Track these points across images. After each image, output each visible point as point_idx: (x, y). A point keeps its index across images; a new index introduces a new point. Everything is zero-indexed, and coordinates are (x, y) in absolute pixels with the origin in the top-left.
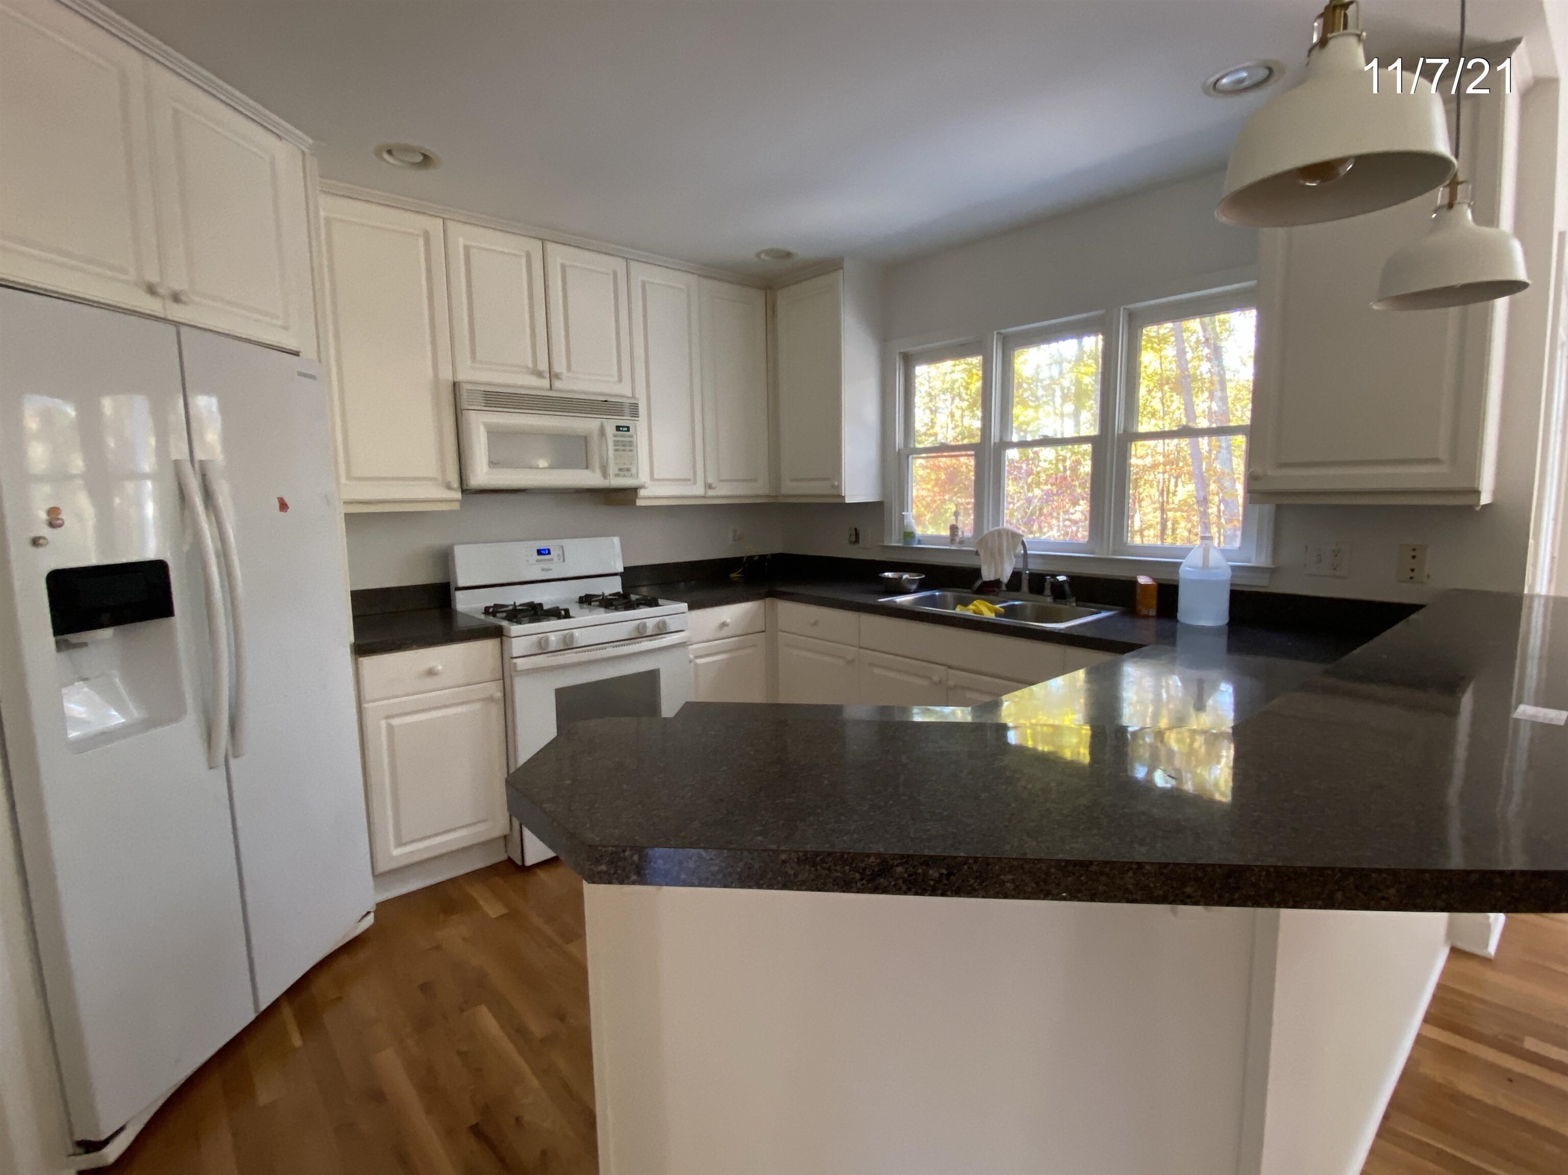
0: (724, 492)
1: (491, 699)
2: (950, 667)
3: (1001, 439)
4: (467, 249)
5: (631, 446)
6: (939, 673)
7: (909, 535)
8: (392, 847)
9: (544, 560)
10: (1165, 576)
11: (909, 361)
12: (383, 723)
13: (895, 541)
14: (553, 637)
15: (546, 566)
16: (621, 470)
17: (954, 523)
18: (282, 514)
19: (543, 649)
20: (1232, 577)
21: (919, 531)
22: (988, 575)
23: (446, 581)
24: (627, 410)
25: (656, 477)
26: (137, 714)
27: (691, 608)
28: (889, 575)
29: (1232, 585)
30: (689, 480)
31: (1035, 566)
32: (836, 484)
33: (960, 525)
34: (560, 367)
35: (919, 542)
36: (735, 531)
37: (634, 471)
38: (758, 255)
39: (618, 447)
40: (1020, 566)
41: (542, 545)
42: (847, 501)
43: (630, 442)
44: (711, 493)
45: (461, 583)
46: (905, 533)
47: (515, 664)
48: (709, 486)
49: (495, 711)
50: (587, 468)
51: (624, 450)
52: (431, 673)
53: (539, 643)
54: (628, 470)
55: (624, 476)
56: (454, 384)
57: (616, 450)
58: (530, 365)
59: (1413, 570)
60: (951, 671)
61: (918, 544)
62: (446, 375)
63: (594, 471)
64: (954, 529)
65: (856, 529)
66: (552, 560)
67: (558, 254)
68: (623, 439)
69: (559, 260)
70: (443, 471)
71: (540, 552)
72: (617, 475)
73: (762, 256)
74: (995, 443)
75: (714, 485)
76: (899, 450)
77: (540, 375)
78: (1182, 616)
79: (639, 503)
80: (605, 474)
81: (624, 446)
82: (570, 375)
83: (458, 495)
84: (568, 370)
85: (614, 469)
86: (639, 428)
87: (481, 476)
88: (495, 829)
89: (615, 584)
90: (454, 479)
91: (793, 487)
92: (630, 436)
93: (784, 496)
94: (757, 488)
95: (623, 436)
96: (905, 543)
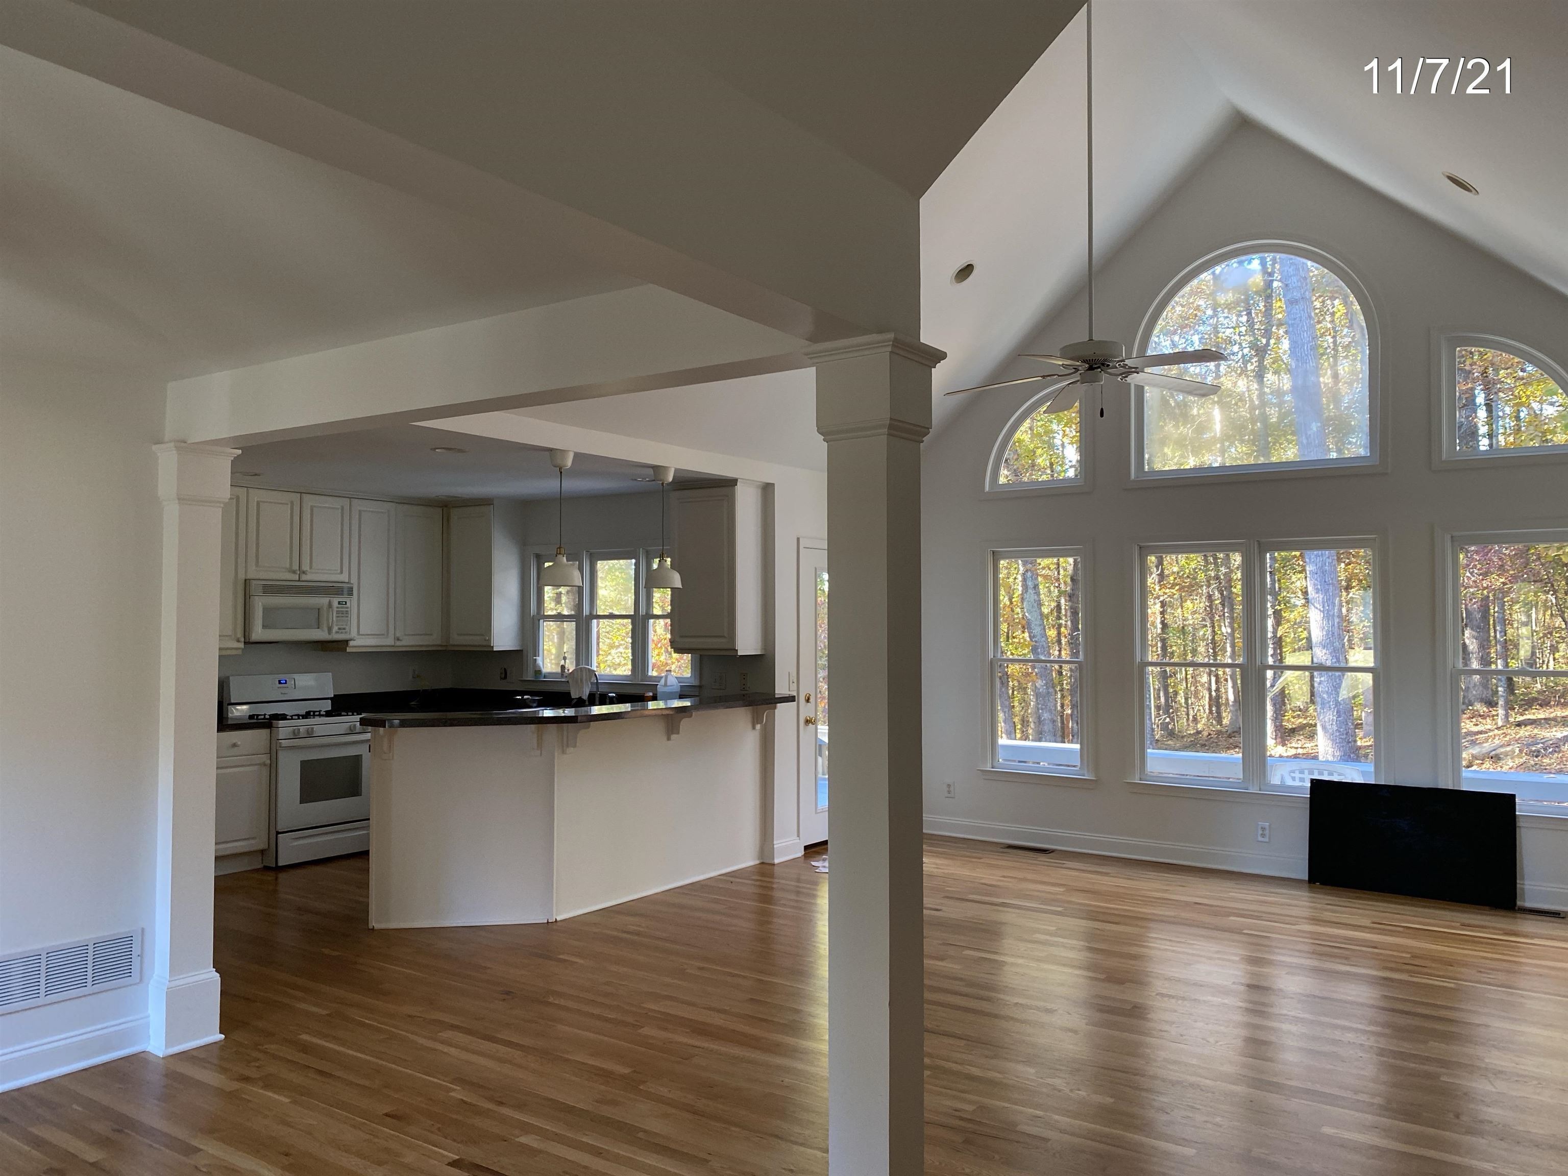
0: (409, 642)
1: (264, 764)
3: (591, 614)
4: (258, 503)
5: (347, 614)
7: (538, 672)
9: (283, 687)
11: (540, 559)
13: (530, 677)
14: (302, 729)
15: (283, 691)
16: (340, 629)
17: (563, 664)
19: (296, 735)
21: (545, 670)
22: (574, 695)
23: (221, 700)
24: (345, 592)
25: (361, 632)
28: (519, 697)
30: (383, 635)
31: (602, 689)
32: (487, 638)
33: (566, 666)
34: (305, 567)
35: (544, 677)
36: (414, 671)
37: (347, 629)
39: (339, 615)
40: (595, 690)
41: (282, 677)
42: (494, 650)
43: (347, 611)
44: (398, 643)
45: (232, 701)
46: (536, 671)
47: (280, 743)
49: (265, 772)
50: (318, 628)
51: (343, 617)
52: (235, 745)
53: (294, 732)
54: (344, 629)
55: (342, 633)
56: (245, 580)
57: (338, 617)
58: (288, 566)
59: (744, 685)
61: (541, 678)
62: (241, 576)
63: (323, 631)
64: (563, 667)
65: (504, 670)
66: (288, 687)
67: (309, 501)
69: (310, 505)
70: (235, 629)
71: (280, 682)
72: (337, 632)
74: (586, 615)
75: (401, 638)
77: (294, 572)
79: (348, 650)
80: (330, 632)
81: (342, 614)
82: (311, 572)
83: (242, 645)
84: (311, 568)
85: (335, 629)
86: (352, 603)
87: (258, 633)
88: (259, 843)
89: (327, 706)
90: (240, 635)
91: (459, 640)
92: (347, 608)
93: (454, 645)
94: (432, 640)
95: (342, 608)
96: (536, 678)
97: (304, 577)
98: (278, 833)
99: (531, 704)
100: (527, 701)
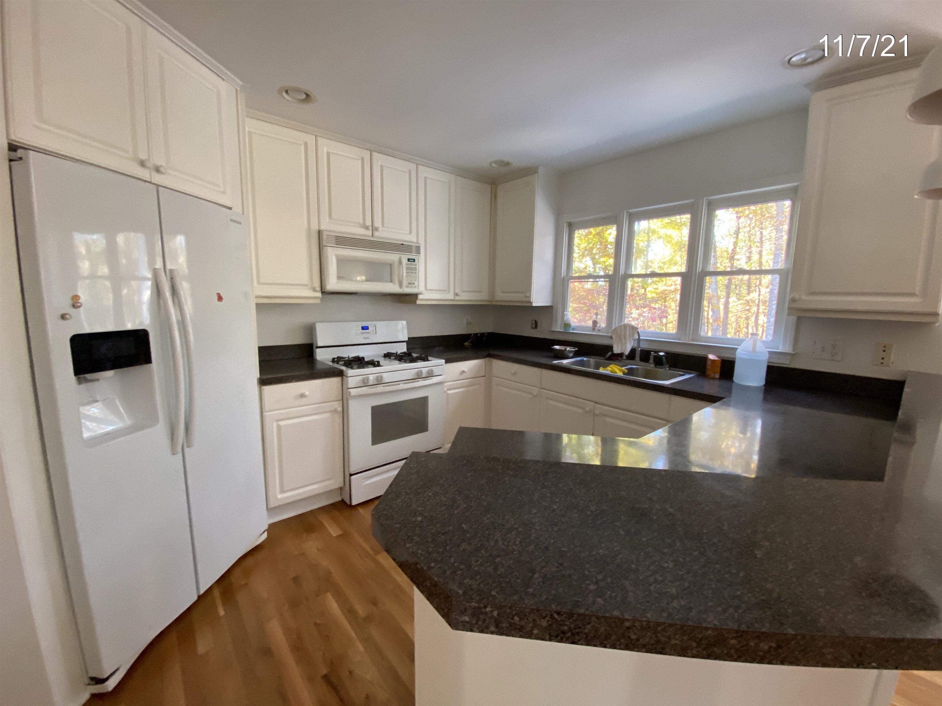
0: (465, 297)
1: (335, 411)
2: (596, 403)
3: (625, 273)
4: (328, 154)
5: (415, 270)
6: (589, 406)
7: (567, 325)
8: (278, 494)
9: (366, 333)
10: (727, 355)
11: (572, 227)
12: (275, 424)
13: (558, 328)
14: (371, 377)
15: (366, 336)
16: (409, 283)
17: (595, 319)
18: (219, 303)
19: (365, 383)
20: (769, 358)
21: (573, 323)
22: (616, 350)
23: (311, 343)
24: (414, 249)
25: (428, 288)
26: (129, 422)
27: (446, 362)
28: (557, 347)
29: (768, 362)
30: (445, 290)
31: (644, 346)
33: (598, 320)
34: (378, 224)
35: (573, 329)
36: (467, 320)
37: (416, 284)
38: (491, 164)
39: (408, 271)
40: (636, 345)
41: (365, 324)
42: (534, 305)
43: (415, 268)
44: (457, 298)
45: (320, 344)
46: (565, 324)
47: (350, 392)
48: (456, 295)
49: (338, 419)
50: (391, 282)
51: (412, 273)
52: (302, 396)
53: (363, 380)
54: (413, 284)
55: (411, 287)
56: (319, 231)
58: (361, 221)
59: (883, 358)
60: (596, 405)
61: (572, 330)
62: (315, 227)
63: (395, 284)
64: (595, 323)
65: (536, 321)
66: (369, 333)
67: (379, 159)
69: (379, 163)
70: (312, 279)
71: (363, 328)
72: (407, 287)
73: (493, 165)
74: (622, 275)
75: (459, 294)
76: (563, 277)
77: (367, 228)
78: (736, 379)
79: (418, 302)
80: (401, 285)
81: (411, 270)
82: (384, 229)
83: (319, 295)
84: (382, 225)
85: (405, 283)
86: (420, 260)
87: (333, 284)
88: (336, 483)
89: (403, 349)
90: (317, 285)
91: (503, 296)
92: (415, 265)
93: (496, 301)
94: (481, 296)
95: (412, 265)
96: (565, 330)
98: (351, 475)
100: (564, 351)
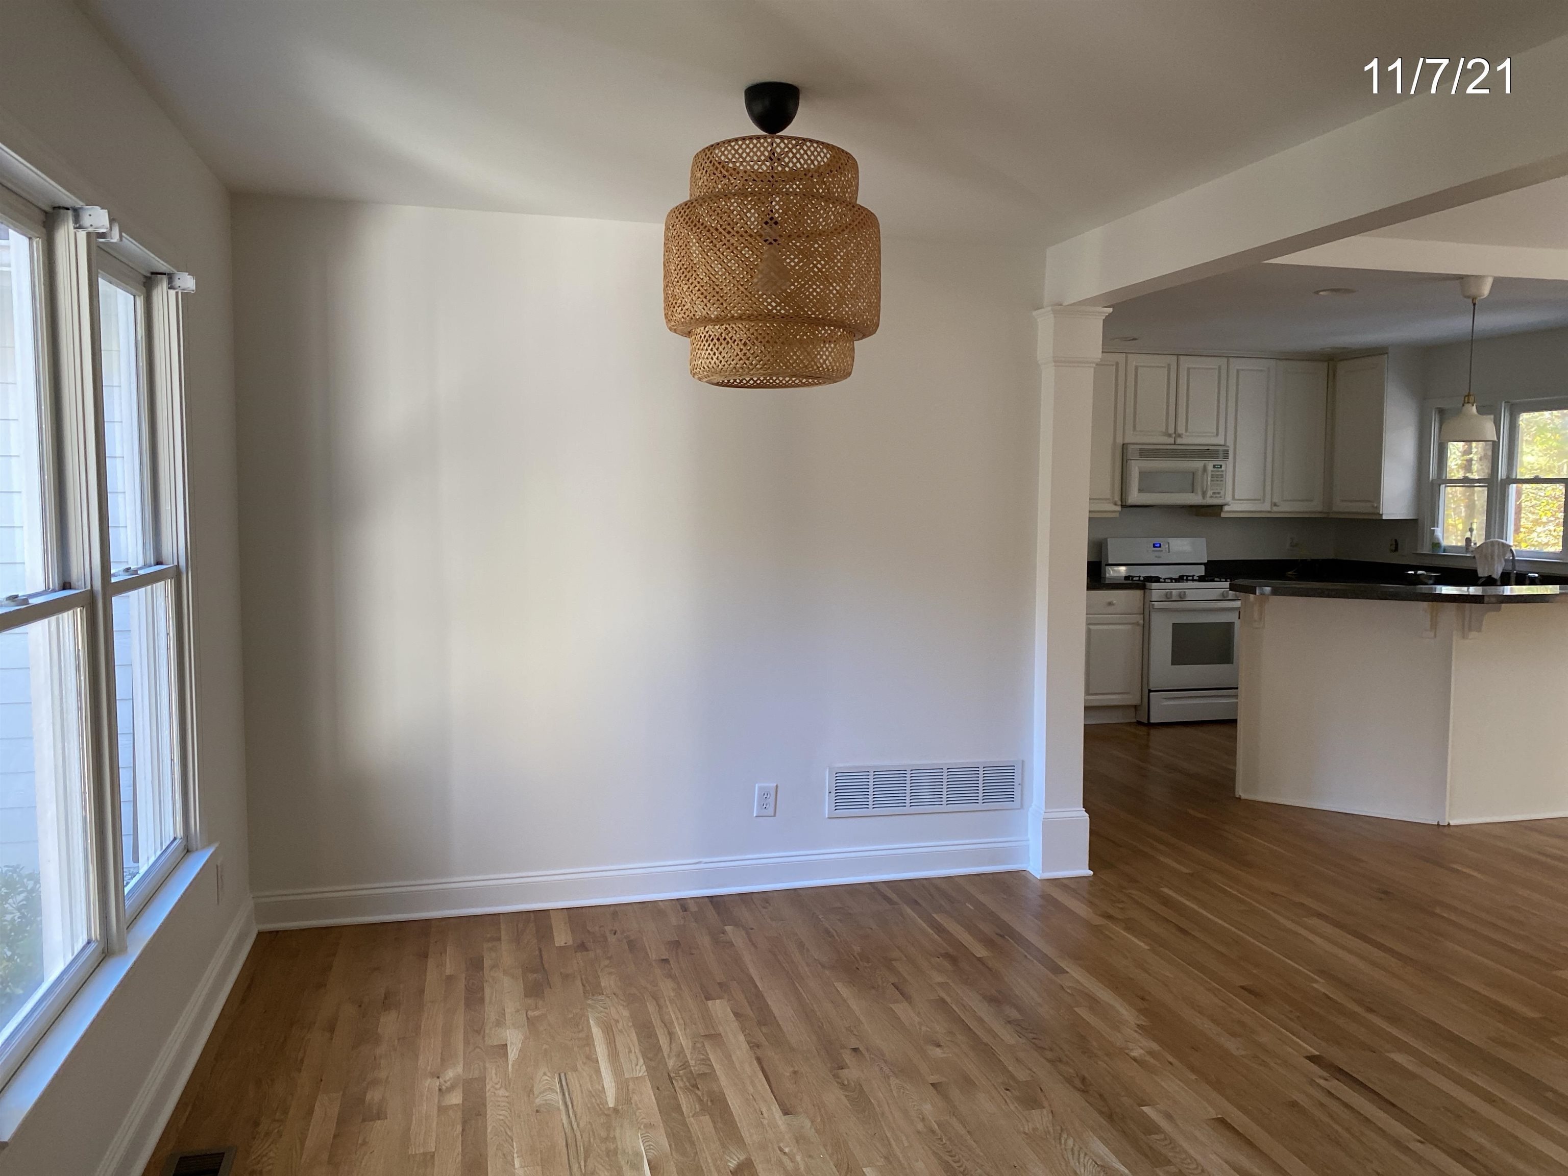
0: (1287, 508)
1: (1138, 624)
3: (1508, 477)
4: (1136, 368)
5: (1222, 478)
7: (1436, 545)
9: (1157, 551)
11: (1443, 415)
13: (1426, 550)
14: (1174, 592)
15: (1157, 554)
16: (1214, 493)
17: (1469, 536)
19: (1168, 598)
21: (1445, 543)
22: (1482, 572)
23: (1102, 559)
24: (1221, 454)
25: (1237, 497)
28: (1411, 572)
30: (1260, 500)
32: (1376, 505)
33: (1473, 539)
34: (1181, 430)
35: (1445, 551)
36: (1292, 538)
37: (1222, 493)
39: (1214, 479)
40: (1510, 567)
41: (1157, 540)
42: (1384, 518)
43: (1222, 475)
44: (1275, 509)
45: (1110, 562)
46: (1433, 543)
47: (1153, 605)
49: (1139, 629)
50: (1193, 492)
51: (1218, 481)
52: (1110, 604)
53: (1166, 595)
54: (1219, 493)
55: (1216, 497)
56: (1123, 444)
57: (1212, 481)
58: (1164, 430)
61: (1442, 552)
62: (1120, 441)
63: (1197, 494)
64: (1468, 540)
66: (1162, 551)
68: (1217, 473)
69: (1187, 366)
70: (1113, 493)
71: (1154, 546)
72: (1211, 497)
74: (1501, 479)
75: (1278, 504)
76: (1432, 480)
77: (1170, 435)
79: (1223, 515)
80: (1204, 496)
81: (1217, 477)
82: (1187, 436)
83: (1119, 508)
84: (1186, 430)
85: (1210, 493)
86: (1228, 466)
87: (1135, 497)
88: (1133, 699)
89: (1201, 571)
90: (1117, 498)
91: (1343, 506)
92: (1222, 471)
93: (1337, 513)
94: (1313, 506)
95: (1218, 471)
96: (1433, 551)
97: (1179, 441)
98: (1150, 691)
99: (1426, 581)
100: (1421, 577)
